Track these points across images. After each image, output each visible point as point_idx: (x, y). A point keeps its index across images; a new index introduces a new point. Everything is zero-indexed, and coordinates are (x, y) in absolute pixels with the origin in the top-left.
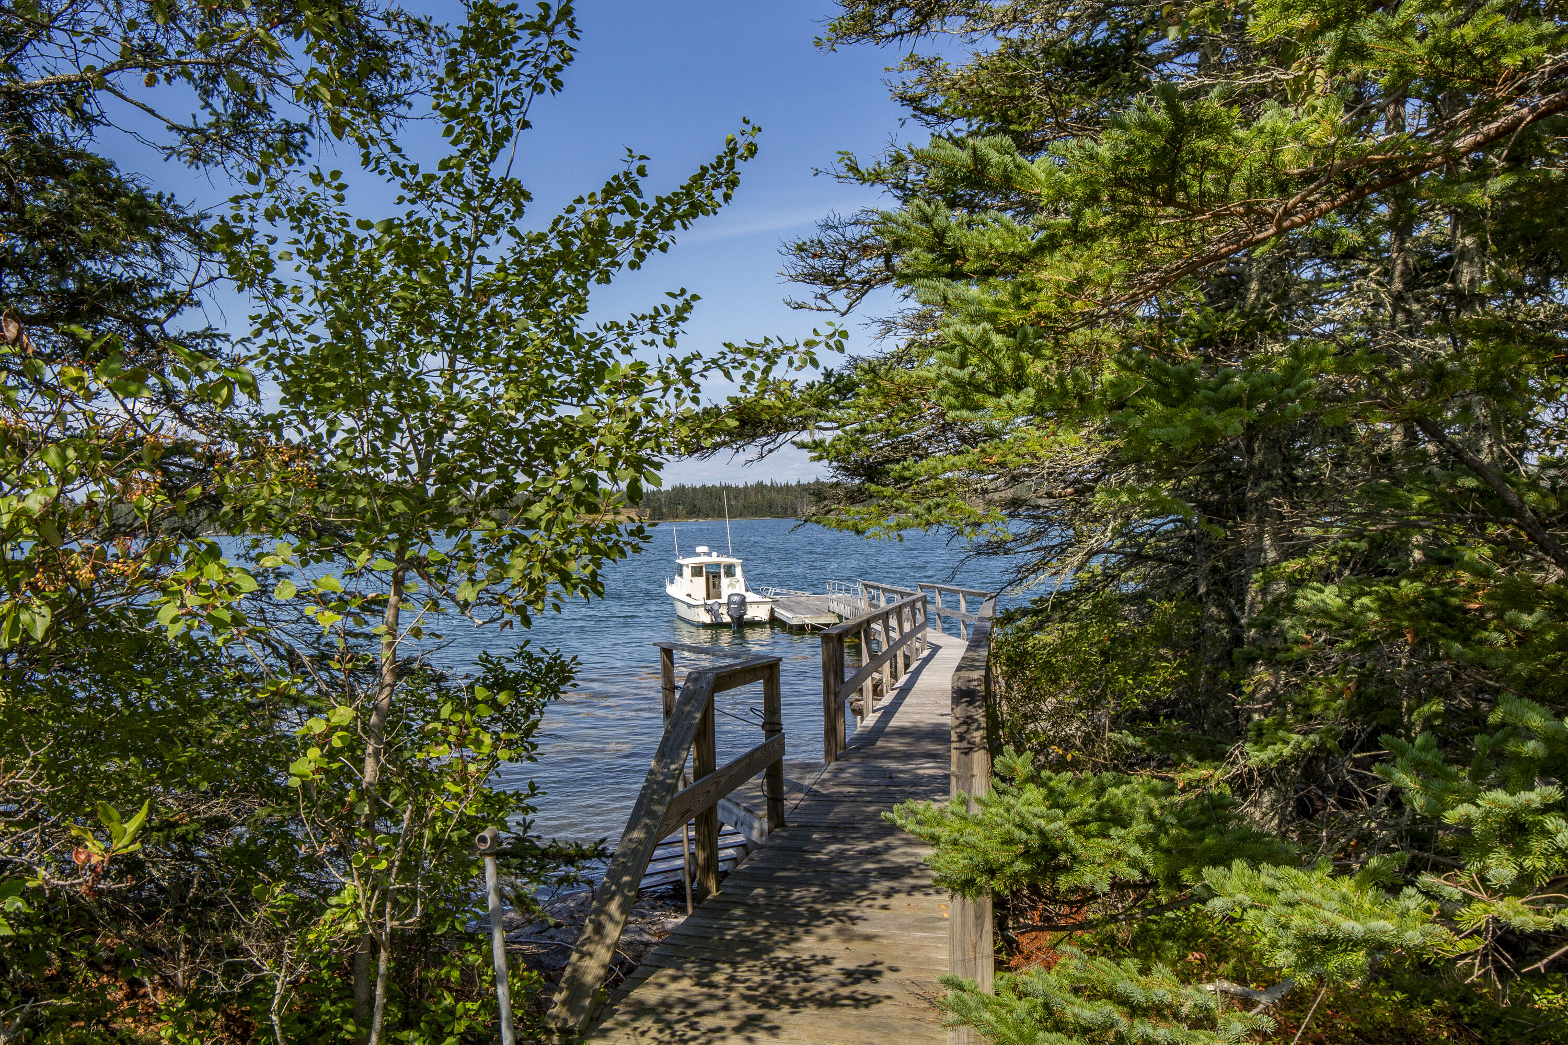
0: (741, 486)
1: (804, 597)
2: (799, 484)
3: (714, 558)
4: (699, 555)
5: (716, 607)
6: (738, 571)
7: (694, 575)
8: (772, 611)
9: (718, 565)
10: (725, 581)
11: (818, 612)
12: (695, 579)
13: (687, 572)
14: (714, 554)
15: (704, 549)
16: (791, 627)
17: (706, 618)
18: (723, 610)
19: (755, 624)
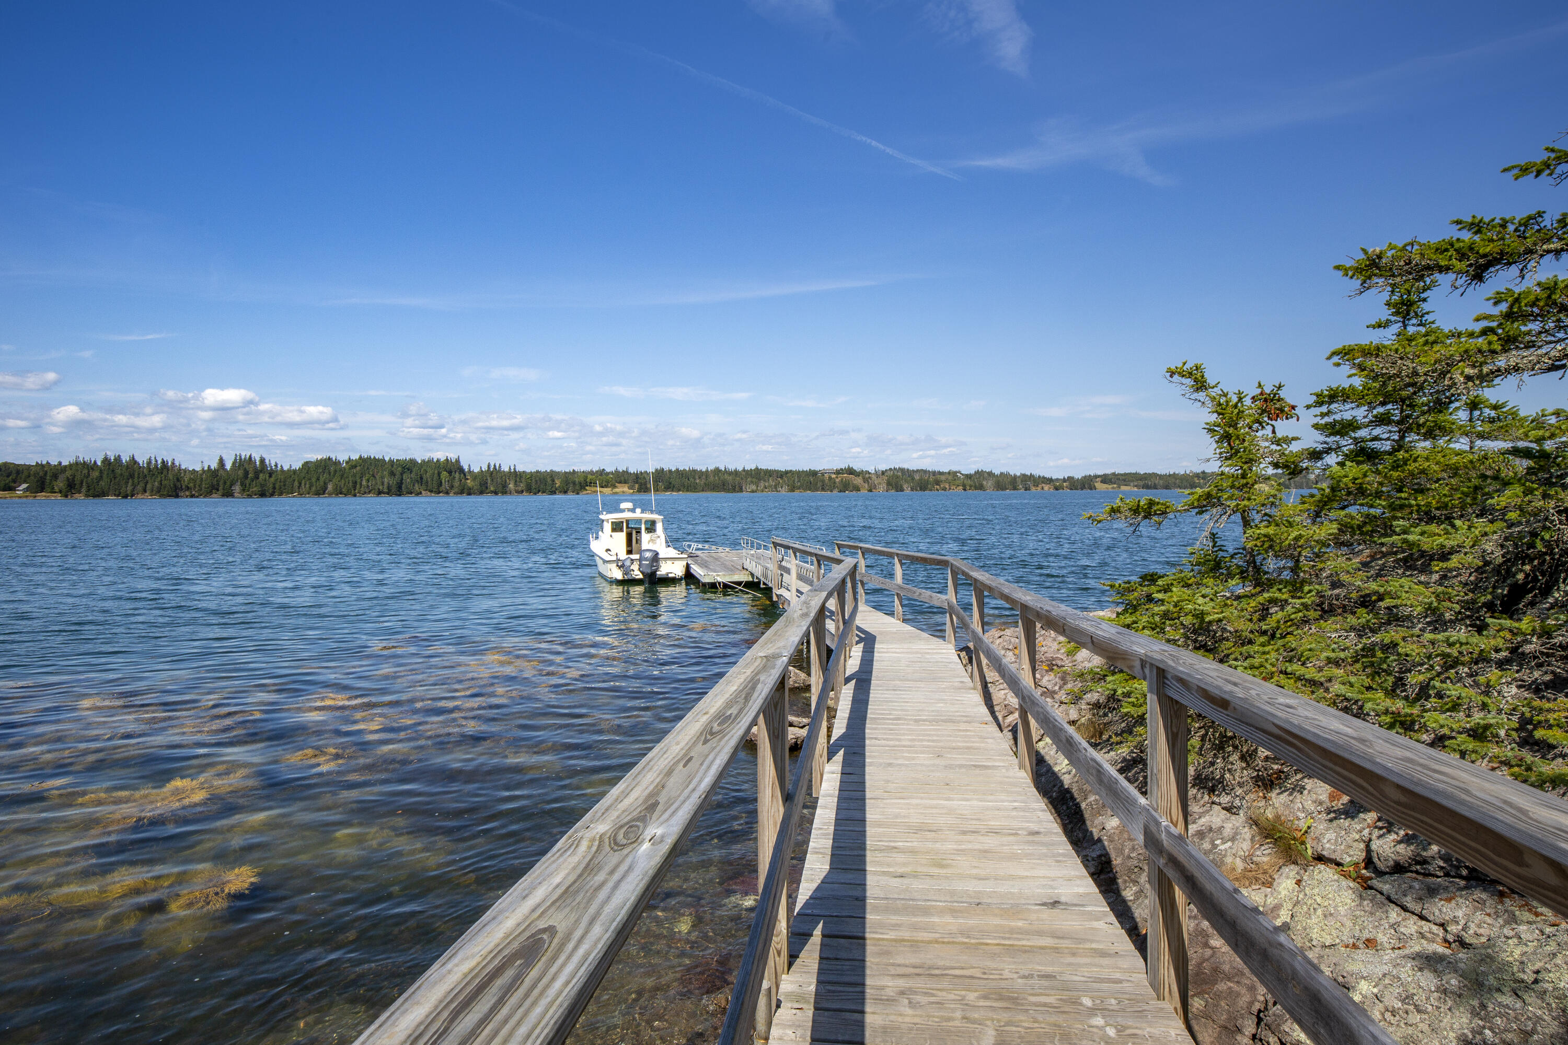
0: (704, 470)
1: (724, 553)
2: (744, 470)
3: (638, 514)
4: (623, 511)
5: (628, 563)
6: (659, 526)
7: (614, 530)
8: (688, 567)
9: (639, 521)
10: (645, 537)
11: (732, 569)
12: (615, 534)
13: (607, 527)
14: (638, 510)
15: (629, 505)
16: (704, 585)
17: (618, 575)
18: (635, 567)
19: (668, 581)
